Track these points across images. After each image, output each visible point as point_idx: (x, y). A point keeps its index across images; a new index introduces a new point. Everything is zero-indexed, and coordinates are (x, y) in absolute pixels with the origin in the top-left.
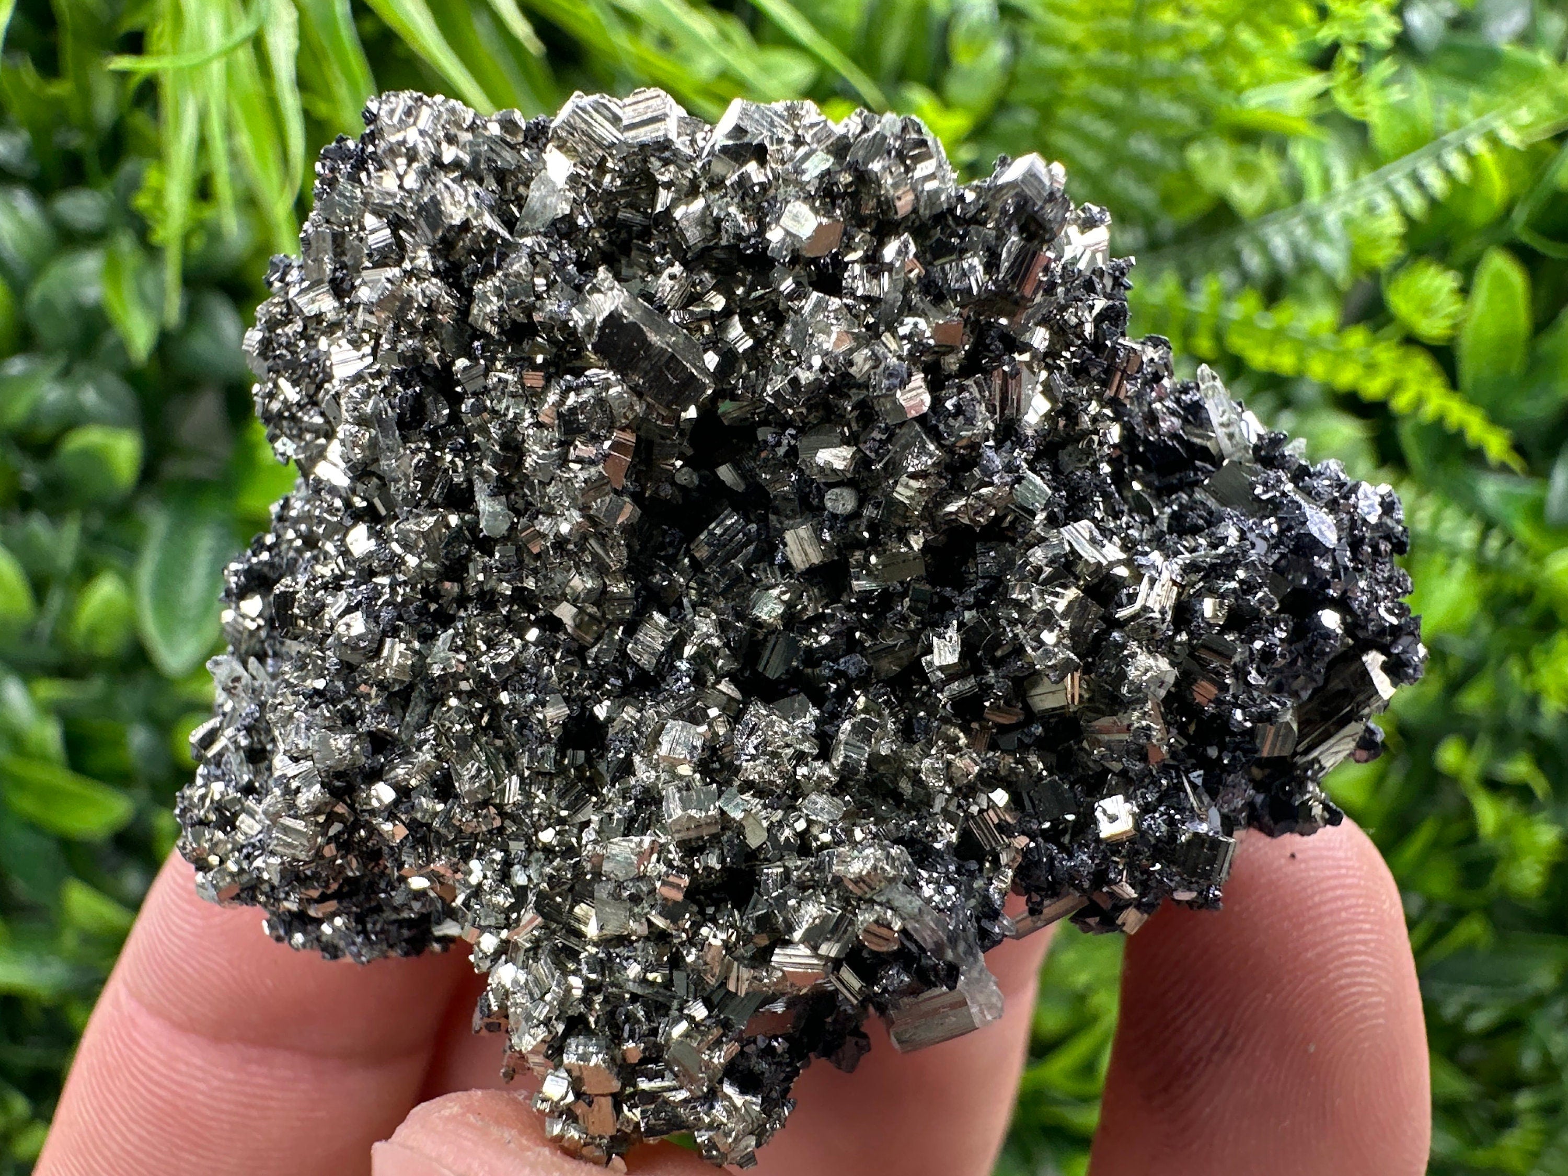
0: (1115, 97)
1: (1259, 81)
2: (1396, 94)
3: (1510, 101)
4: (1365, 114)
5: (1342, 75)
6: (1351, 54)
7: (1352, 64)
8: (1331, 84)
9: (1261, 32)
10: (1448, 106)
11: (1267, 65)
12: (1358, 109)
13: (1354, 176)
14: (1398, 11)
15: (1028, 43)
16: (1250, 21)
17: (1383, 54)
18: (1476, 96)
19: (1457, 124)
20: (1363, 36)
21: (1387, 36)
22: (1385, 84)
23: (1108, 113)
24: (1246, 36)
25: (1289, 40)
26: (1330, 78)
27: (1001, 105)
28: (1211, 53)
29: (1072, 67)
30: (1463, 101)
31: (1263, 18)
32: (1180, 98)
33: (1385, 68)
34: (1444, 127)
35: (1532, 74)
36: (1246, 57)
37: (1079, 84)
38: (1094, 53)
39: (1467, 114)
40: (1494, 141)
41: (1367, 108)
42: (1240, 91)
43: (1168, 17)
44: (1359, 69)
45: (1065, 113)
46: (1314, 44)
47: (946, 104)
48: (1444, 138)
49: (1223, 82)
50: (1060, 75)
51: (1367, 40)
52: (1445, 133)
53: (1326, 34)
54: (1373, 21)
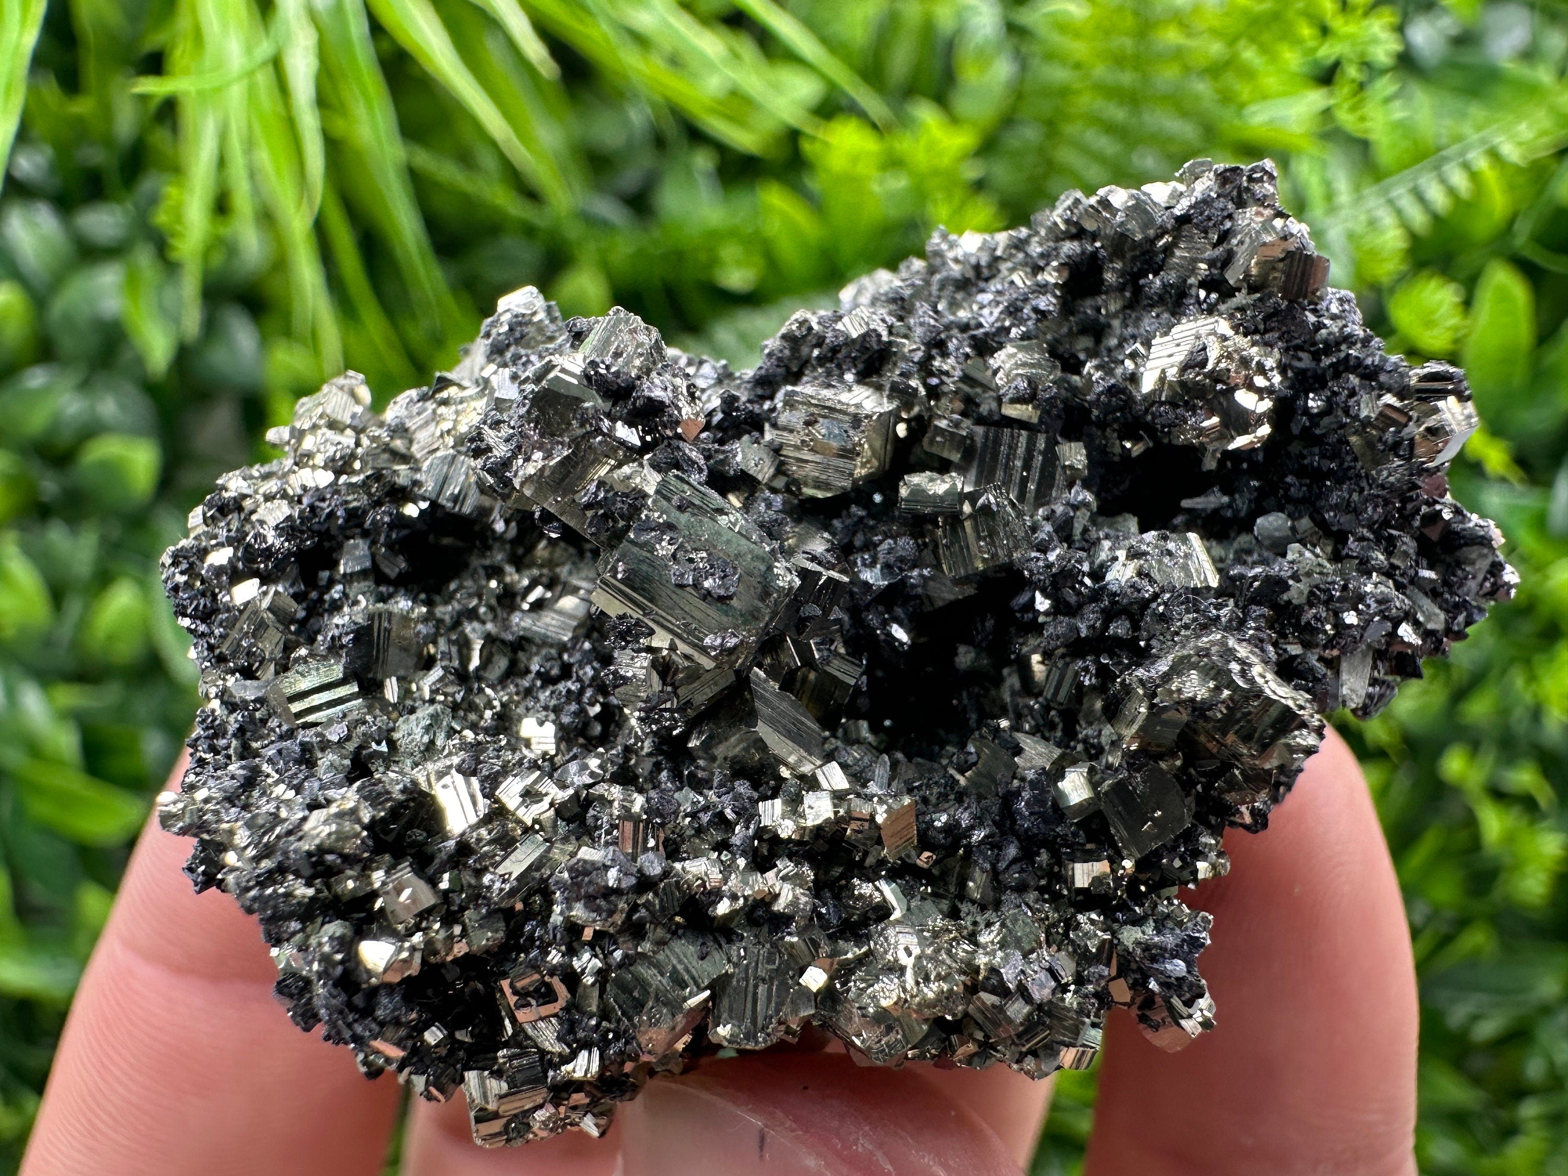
0: (1118, 113)
1: (1264, 97)
2: (1398, 112)
3: (1510, 117)
4: (1367, 131)
5: (1343, 90)
6: (1352, 72)
7: (1353, 81)
8: (1332, 102)
9: (1264, 50)
10: (1448, 122)
11: (1270, 81)
12: (1362, 126)
13: (1357, 188)
14: (1400, 29)
15: (1035, 62)
16: (1253, 40)
17: (1383, 72)
18: (1477, 111)
19: (1459, 138)
20: (1363, 54)
21: (1388, 54)
22: (1388, 100)
23: (1111, 129)
24: (1249, 54)
25: (1292, 58)
26: (1331, 94)
27: (1008, 121)
28: (1215, 70)
29: (1077, 85)
30: (1463, 115)
31: (1266, 37)
32: (1184, 113)
33: (1385, 86)
34: (1444, 140)
35: (1531, 90)
36: (1248, 73)
37: (1086, 101)
38: (1100, 71)
39: (1467, 129)
40: (1494, 155)
41: (1369, 124)
42: (1242, 106)
43: (1171, 36)
44: (1362, 86)
45: (1070, 129)
46: (1316, 63)
47: (953, 119)
48: (1444, 153)
49: (1227, 98)
50: (1064, 92)
51: (1367, 59)
52: (1448, 146)
53: (1328, 52)
54: (1375, 41)
